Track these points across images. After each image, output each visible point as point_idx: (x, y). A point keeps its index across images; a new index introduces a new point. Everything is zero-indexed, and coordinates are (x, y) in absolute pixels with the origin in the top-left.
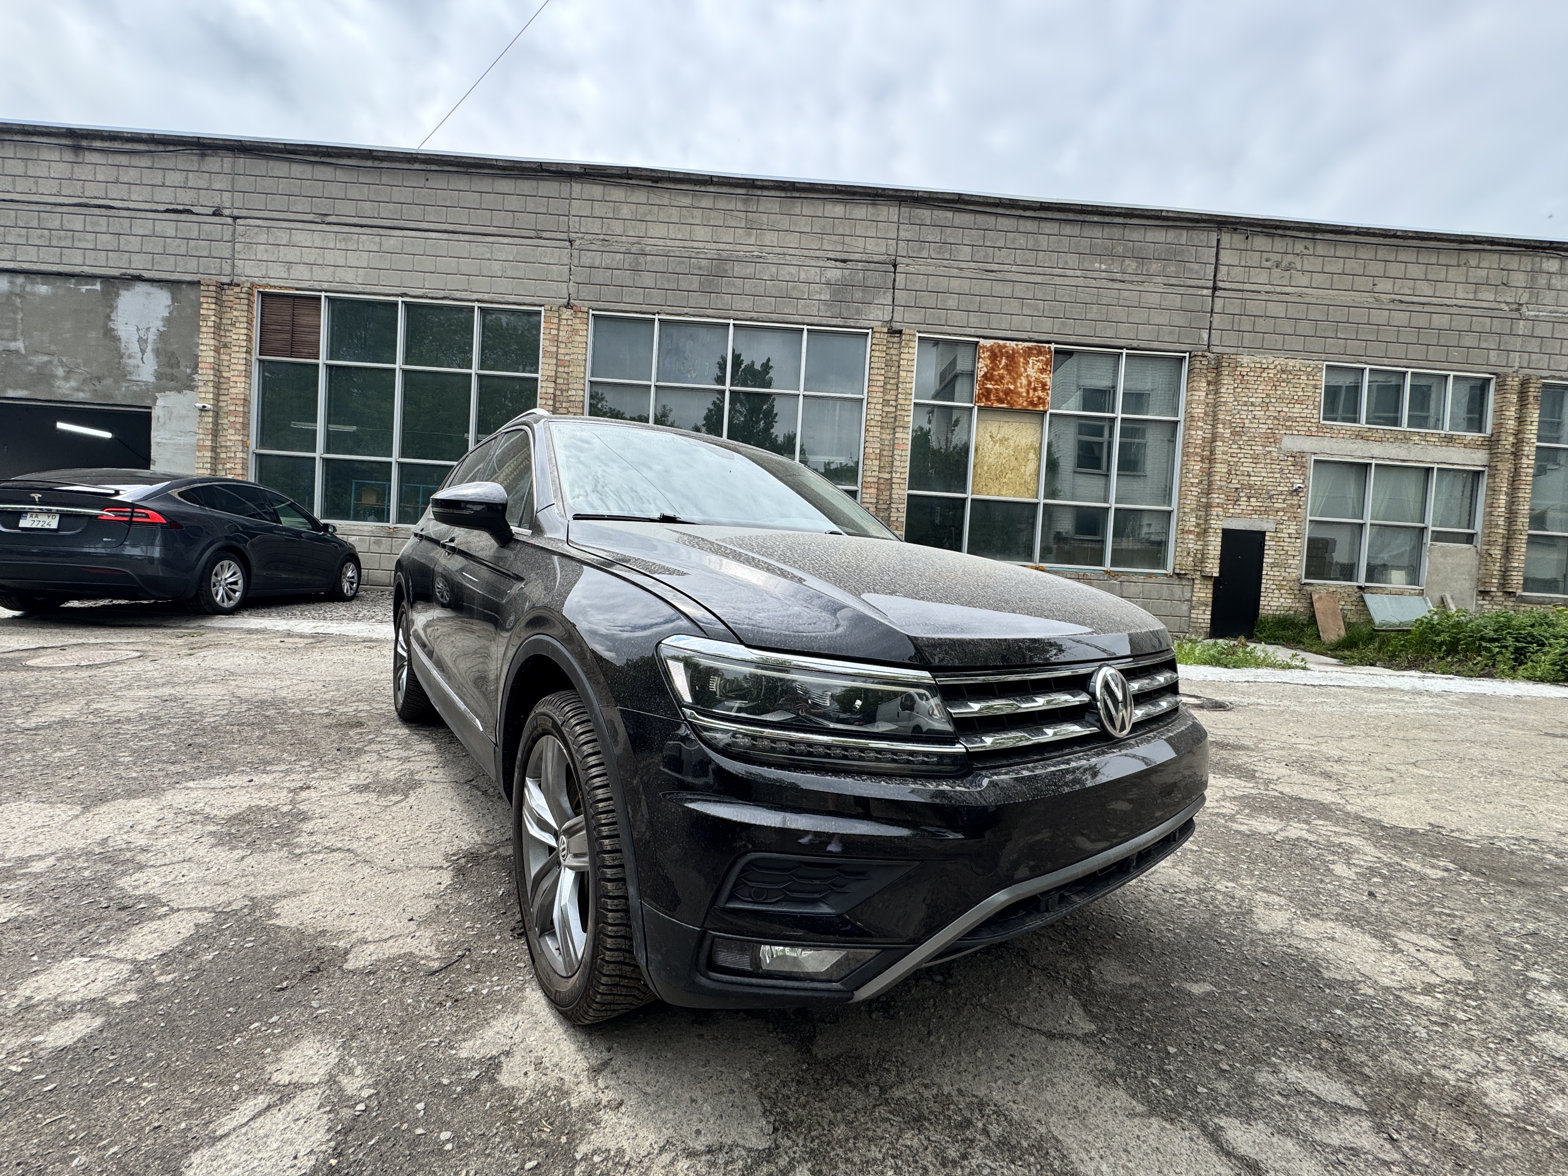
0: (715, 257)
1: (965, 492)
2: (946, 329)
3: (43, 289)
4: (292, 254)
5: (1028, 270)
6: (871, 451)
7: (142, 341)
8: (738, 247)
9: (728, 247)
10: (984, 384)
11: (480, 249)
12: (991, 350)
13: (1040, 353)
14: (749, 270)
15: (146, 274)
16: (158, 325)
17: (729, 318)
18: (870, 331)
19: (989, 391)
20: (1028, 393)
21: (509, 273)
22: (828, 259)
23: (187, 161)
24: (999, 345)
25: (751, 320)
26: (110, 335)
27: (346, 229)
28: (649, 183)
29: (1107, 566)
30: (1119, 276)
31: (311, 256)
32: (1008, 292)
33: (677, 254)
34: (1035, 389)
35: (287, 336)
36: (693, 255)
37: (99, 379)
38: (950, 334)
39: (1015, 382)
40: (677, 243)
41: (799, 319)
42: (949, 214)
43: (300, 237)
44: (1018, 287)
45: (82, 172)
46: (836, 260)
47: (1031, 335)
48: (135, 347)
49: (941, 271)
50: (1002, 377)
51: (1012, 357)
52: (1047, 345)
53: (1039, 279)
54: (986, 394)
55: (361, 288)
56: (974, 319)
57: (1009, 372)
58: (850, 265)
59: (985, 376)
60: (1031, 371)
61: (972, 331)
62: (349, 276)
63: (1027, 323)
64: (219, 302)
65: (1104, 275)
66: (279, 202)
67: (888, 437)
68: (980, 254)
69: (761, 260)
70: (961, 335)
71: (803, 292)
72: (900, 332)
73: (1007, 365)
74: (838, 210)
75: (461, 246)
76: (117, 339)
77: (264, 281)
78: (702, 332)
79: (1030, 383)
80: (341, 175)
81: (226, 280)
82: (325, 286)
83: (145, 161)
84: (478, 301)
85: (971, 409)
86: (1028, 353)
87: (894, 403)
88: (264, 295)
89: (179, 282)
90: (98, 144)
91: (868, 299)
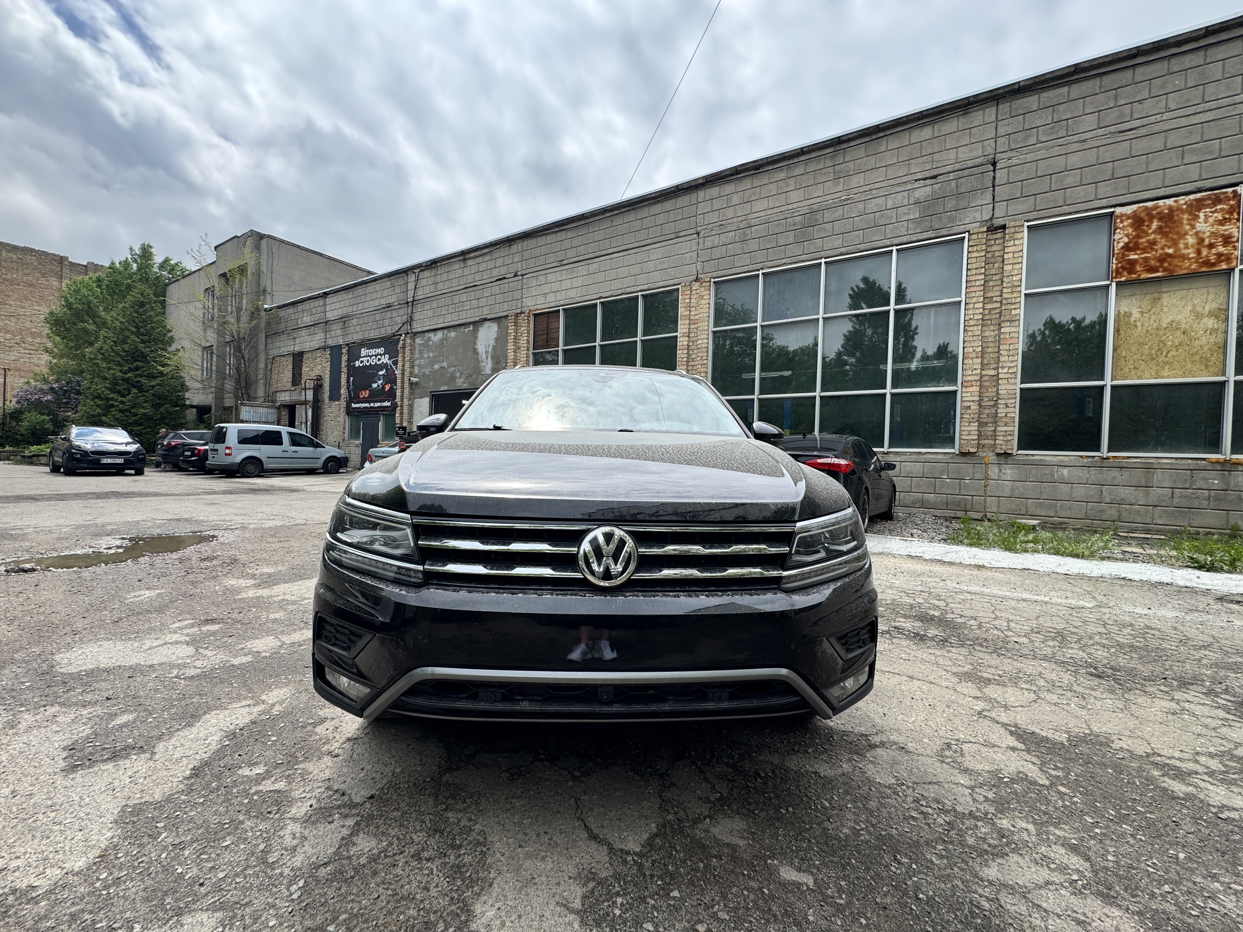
0: (808, 211)
1: (1102, 379)
3: (453, 334)
4: (546, 289)
5: (1190, 110)
6: (971, 350)
7: (487, 352)
8: (828, 197)
9: (818, 200)
10: (1123, 255)
11: (641, 256)
12: (1134, 215)
13: (1217, 201)
14: (839, 213)
15: (489, 317)
16: (492, 342)
17: (821, 258)
18: (967, 235)
19: (1133, 263)
20: (1199, 252)
21: (660, 267)
22: (916, 181)
23: (503, 251)
24: (1146, 208)
25: (841, 254)
26: (475, 352)
27: (572, 266)
28: (753, 172)
31: (555, 287)
32: (1157, 145)
33: (776, 219)
34: (1210, 246)
35: (545, 337)
36: (789, 216)
37: (471, 376)
38: (1070, 214)
39: (1175, 244)
40: (775, 210)
41: (888, 242)
43: (551, 278)
44: (1172, 136)
45: (467, 271)
46: (924, 179)
47: (1199, 184)
48: (484, 357)
49: (1056, 151)
50: (1154, 243)
51: (1168, 217)
52: (1230, 190)
54: (1130, 266)
55: (578, 300)
56: (1104, 189)
57: (1165, 234)
58: (941, 179)
59: (1125, 246)
60: (1202, 226)
61: (1104, 202)
62: (572, 294)
63: (1193, 172)
64: (516, 324)
66: (541, 261)
67: (993, 334)
68: (1111, 117)
69: (849, 202)
70: (1086, 211)
71: (891, 217)
72: (1004, 227)
73: (1160, 228)
74: (926, 133)
75: (631, 257)
76: (478, 353)
77: (535, 307)
78: (798, 275)
79: (1201, 241)
80: (570, 234)
81: (519, 311)
82: (562, 303)
83: (487, 258)
84: (640, 291)
85: (1107, 287)
86: (1199, 205)
87: (999, 299)
88: (536, 315)
89: (501, 317)
90: (472, 255)
91: (963, 204)
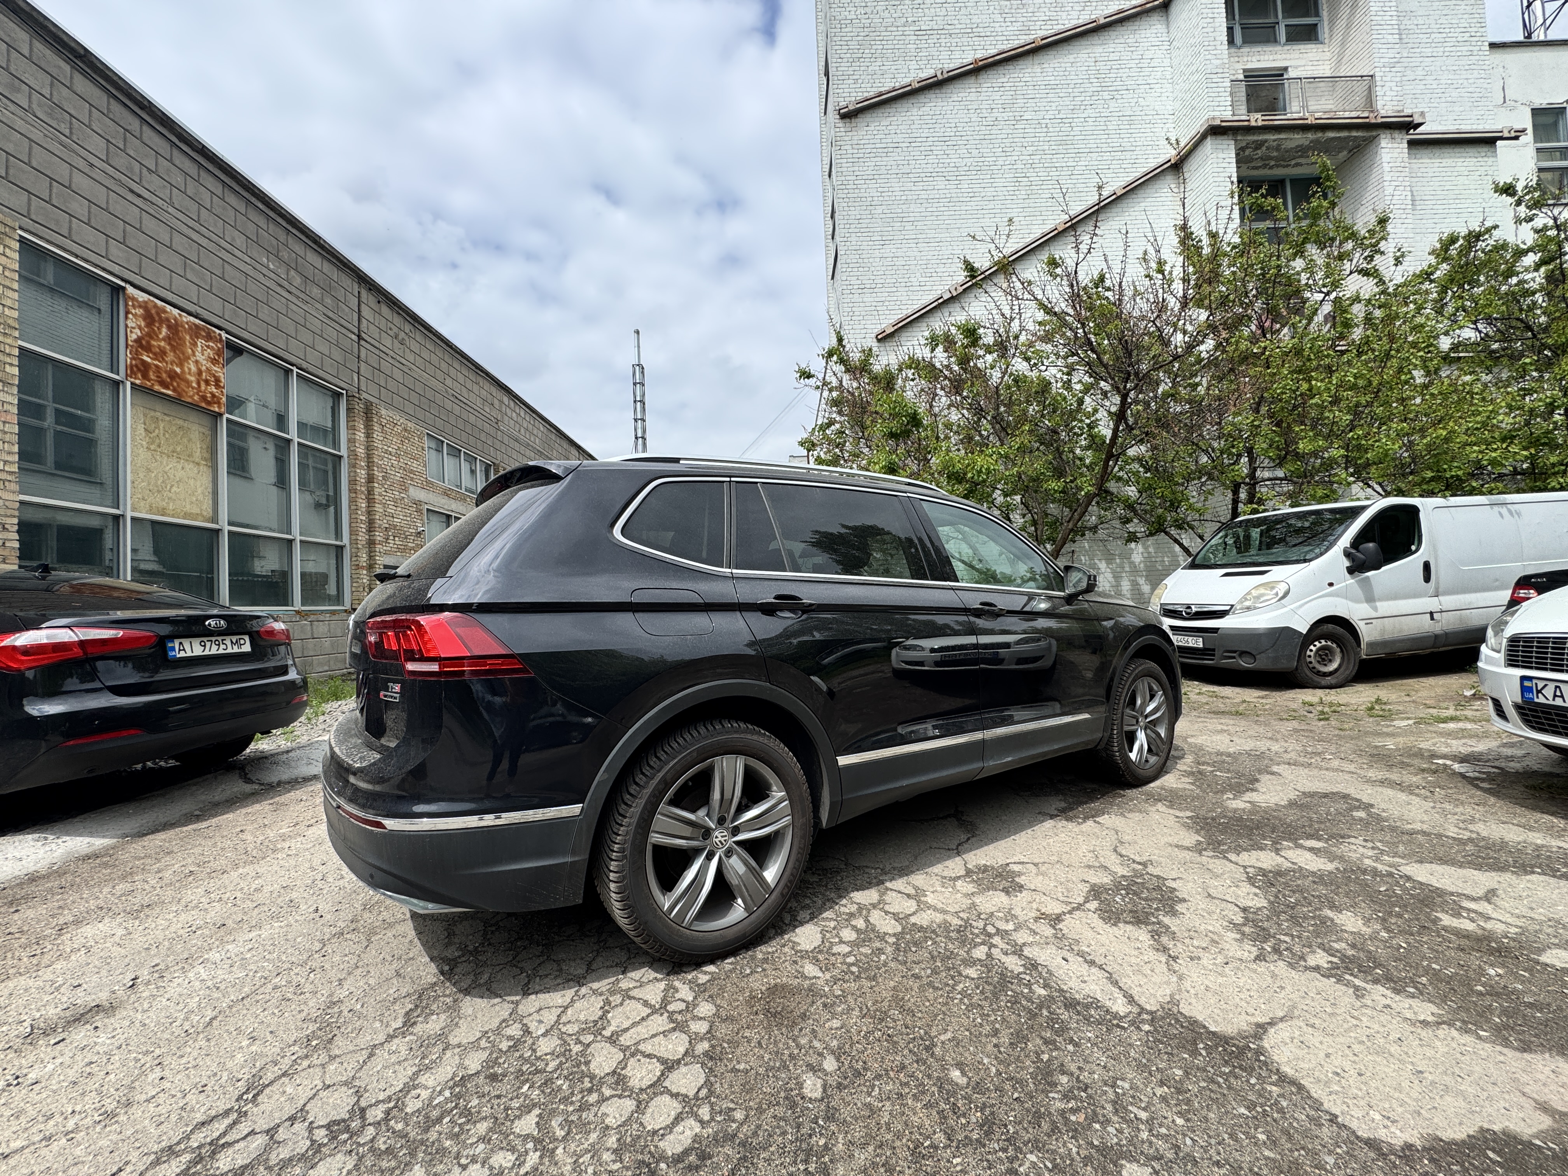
2: (68, 243)
5: (191, 223)
10: (136, 351)
12: (144, 306)
13: (209, 337)
19: (146, 366)
20: (199, 385)
24: (156, 306)
29: (298, 605)
30: (285, 284)
32: (165, 237)
34: (207, 382)
38: (77, 256)
39: (181, 365)
42: (67, 68)
44: (177, 238)
47: (200, 311)
49: (55, 147)
50: (164, 352)
51: (175, 328)
52: (218, 331)
53: (204, 242)
54: (143, 369)
56: (116, 251)
57: (174, 349)
59: (138, 341)
60: (199, 357)
61: (116, 269)
63: (192, 292)
65: (272, 275)
68: (121, 161)
70: (96, 266)
73: (168, 337)
79: (200, 373)
85: (116, 384)
86: (195, 332)
